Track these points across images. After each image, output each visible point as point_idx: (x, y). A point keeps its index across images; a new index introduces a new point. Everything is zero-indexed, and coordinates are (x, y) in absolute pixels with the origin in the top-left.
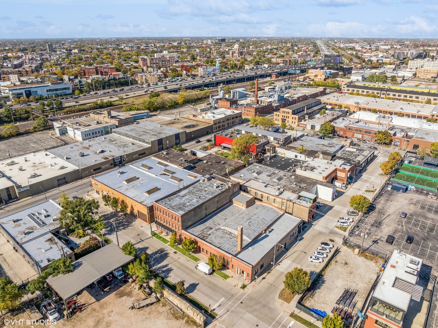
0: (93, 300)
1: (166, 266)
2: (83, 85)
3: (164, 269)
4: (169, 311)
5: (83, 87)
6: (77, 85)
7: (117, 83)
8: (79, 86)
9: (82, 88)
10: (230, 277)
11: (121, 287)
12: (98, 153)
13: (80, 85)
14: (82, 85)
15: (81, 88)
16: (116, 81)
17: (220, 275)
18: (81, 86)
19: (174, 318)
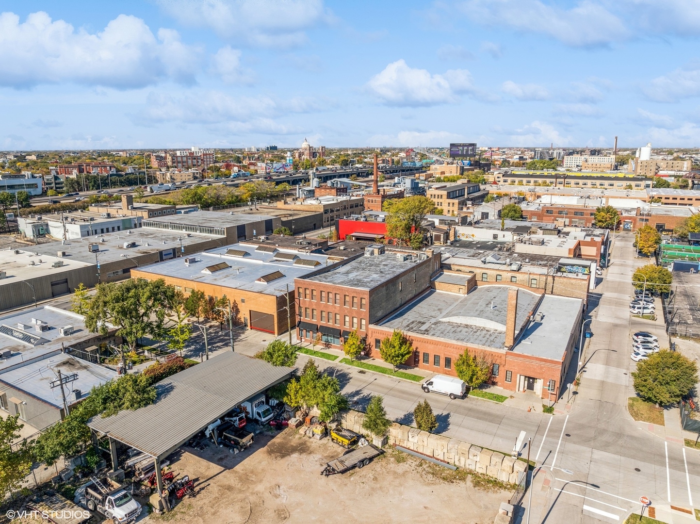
0: (215, 468)
1: (357, 393)
2: (62, 183)
3: (355, 399)
4: (420, 469)
5: (62, 188)
6: (50, 184)
7: (123, 180)
8: (53, 185)
9: (59, 188)
10: (507, 398)
11: (273, 437)
12: (125, 247)
13: (56, 184)
14: (59, 184)
15: (57, 188)
16: (121, 178)
17: (483, 396)
18: (57, 186)
19: (441, 481)
